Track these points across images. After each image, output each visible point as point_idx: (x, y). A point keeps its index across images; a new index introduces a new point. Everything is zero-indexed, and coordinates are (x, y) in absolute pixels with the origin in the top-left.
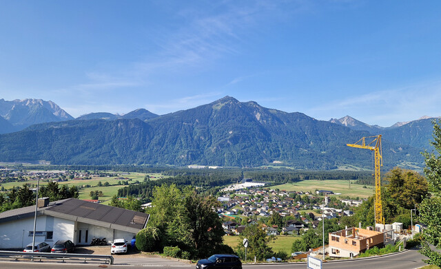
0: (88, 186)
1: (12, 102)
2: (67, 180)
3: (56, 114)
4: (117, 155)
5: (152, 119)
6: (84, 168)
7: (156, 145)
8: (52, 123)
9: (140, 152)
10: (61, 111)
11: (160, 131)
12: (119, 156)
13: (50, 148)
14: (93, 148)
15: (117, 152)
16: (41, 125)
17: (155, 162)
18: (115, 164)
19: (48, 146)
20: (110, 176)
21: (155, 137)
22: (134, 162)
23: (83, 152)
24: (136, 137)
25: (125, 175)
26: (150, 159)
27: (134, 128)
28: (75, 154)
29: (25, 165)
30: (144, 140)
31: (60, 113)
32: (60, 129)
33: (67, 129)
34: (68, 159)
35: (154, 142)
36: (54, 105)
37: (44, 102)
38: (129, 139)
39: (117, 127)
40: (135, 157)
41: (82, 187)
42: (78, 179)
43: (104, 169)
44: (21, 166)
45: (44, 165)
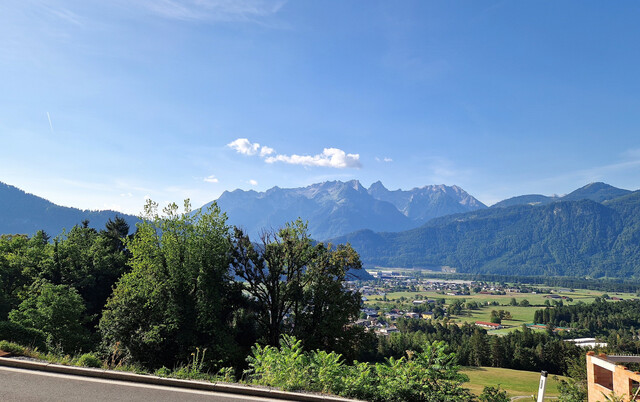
0: (495, 304)
1: (409, 193)
2: (469, 294)
3: (463, 202)
4: (554, 261)
5: (618, 199)
6: (499, 279)
7: (627, 243)
8: (456, 215)
9: (596, 256)
10: (470, 198)
11: (634, 219)
12: (558, 262)
13: (454, 250)
14: (515, 249)
15: (555, 256)
16: (443, 218)
17: (628, 275)
18: (552, 275)
19: (452, 247)
20: (538, 292)
21: (625, 230)
22: (586, 273)
23: (499, 255)
24: (586, 231)
25: (565, 292)
26: (618, 268)
27: (581, 217)
28: (489, 259)
29: (425, 272)
30: (604, 235)
31: (468, 201)
32: (467, 223)
33: (475, 223)
34: (480, 265)
35: (622, 238)
36: (460, 190)
37: (447, 188)
38: (575, 234)
39: (552, 216)
40: (588, 265)
41: (486, 304)
42: (485, 292)
43: (531, 281)
44: (419, 273)
45: (448, 273)
